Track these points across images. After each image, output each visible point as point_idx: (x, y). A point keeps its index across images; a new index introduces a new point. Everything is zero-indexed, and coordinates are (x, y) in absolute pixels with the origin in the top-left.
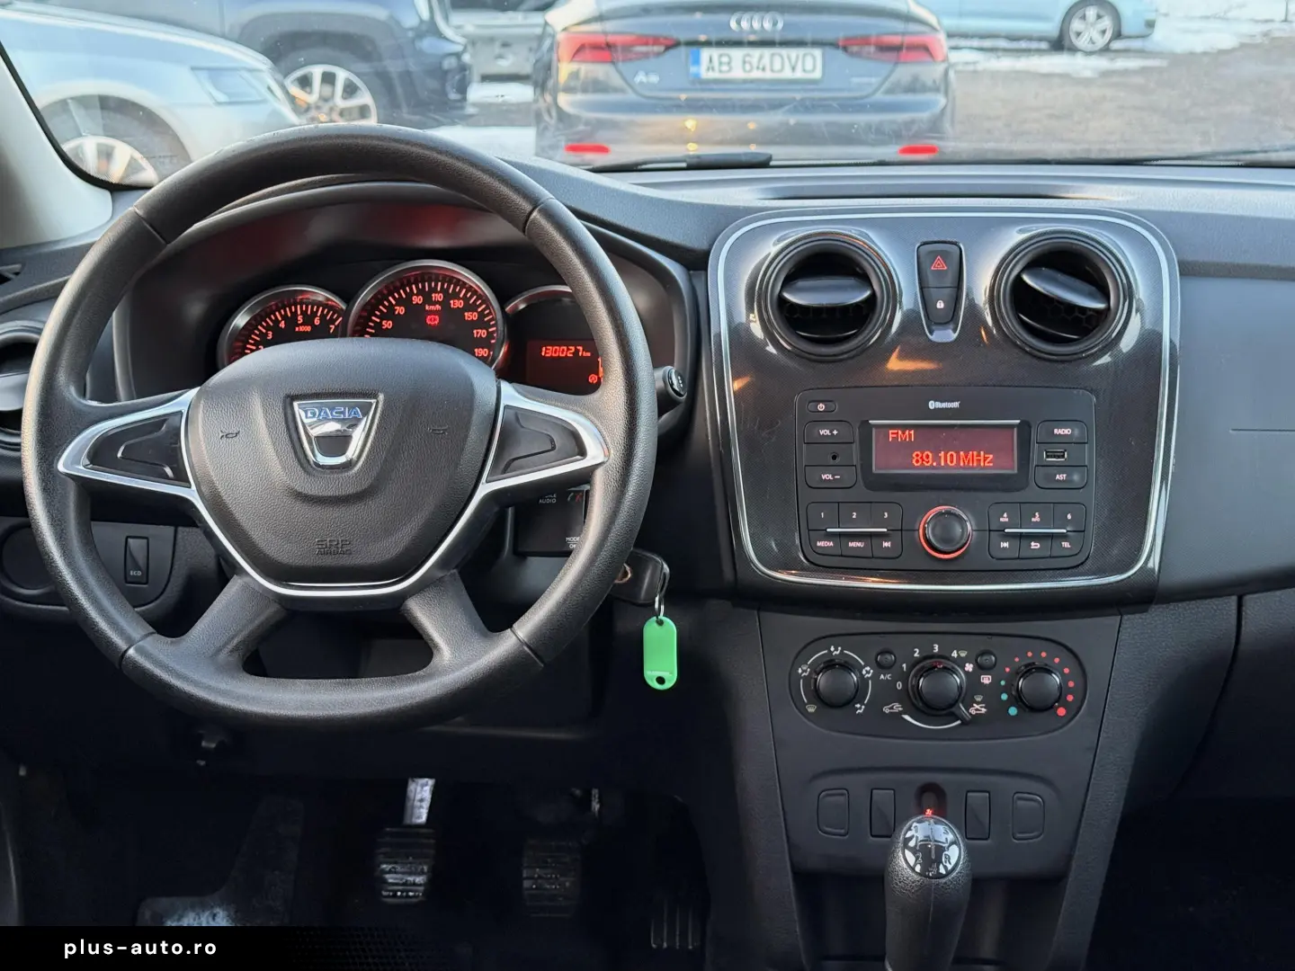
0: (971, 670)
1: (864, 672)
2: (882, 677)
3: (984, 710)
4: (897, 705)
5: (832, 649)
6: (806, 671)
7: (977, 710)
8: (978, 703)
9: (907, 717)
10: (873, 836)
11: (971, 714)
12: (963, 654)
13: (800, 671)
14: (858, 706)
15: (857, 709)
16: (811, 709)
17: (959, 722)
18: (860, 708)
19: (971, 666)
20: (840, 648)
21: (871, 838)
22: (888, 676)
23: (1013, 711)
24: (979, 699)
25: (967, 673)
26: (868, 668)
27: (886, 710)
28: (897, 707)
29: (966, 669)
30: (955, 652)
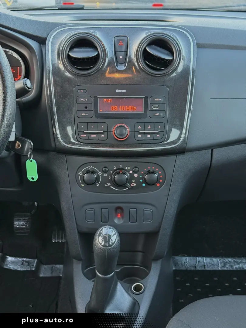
0: (131, 173)
1: (99, 174)
2: (104, 175)
3: (135, 185)
4: (109, 183)
5: (89, 167)
6: (81, 174)
7: (133, 185)
8: (133, 183)
9: (112, 187)
10: (102, 222)
11: (131, 186)
12: (129, 168)
13: (79, 174)
14: (97, 184)
15: (97, 185)
16: (83, 185)
17: (127, 188)
18: (98, 185)
19: (132, 171)
20: (91, 167)
21: (102, 223)
22: (106, 175)
23: (144, 185)
24: (134, 181)
25: (130, 174)
26: (100, 173)
27: (106, 185)
28: (109, 184)
29: (130, 172)
30: (127, 167)
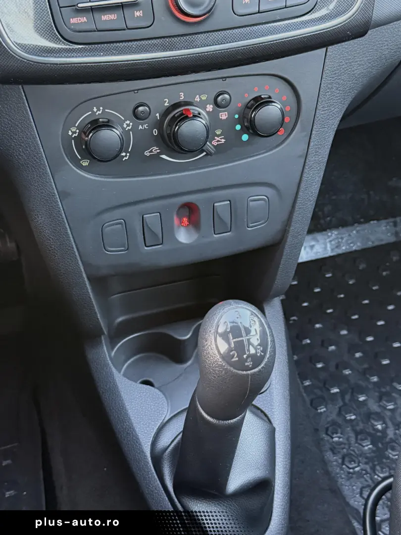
0: (211, 110)
1: (125, 126)
2: (140, 127)
3: (223, 140)
4: (155, 148)
5: (95, 110)
6: (75, 132)
7: (218, 141)
8: (218, 136)
9: (164, 156)
10: (147, 247)
11: (213, 145)
12: (204, 98)
13: (70, 133)
14: (124, 154)
15: (123, 157)
16: (85, 163)
17: (205, 153)
18: (126, 156)
19: (211, 106)
20: (101, 108)
21: (146, 248)
22: (145, 126)
23: (245, 137)
24: (218, 132)
25: (208, 113)
26: (128, 122)
27: (147, 153)
28: (155, 150)
29: (208, 110)
30: (198, 96)
